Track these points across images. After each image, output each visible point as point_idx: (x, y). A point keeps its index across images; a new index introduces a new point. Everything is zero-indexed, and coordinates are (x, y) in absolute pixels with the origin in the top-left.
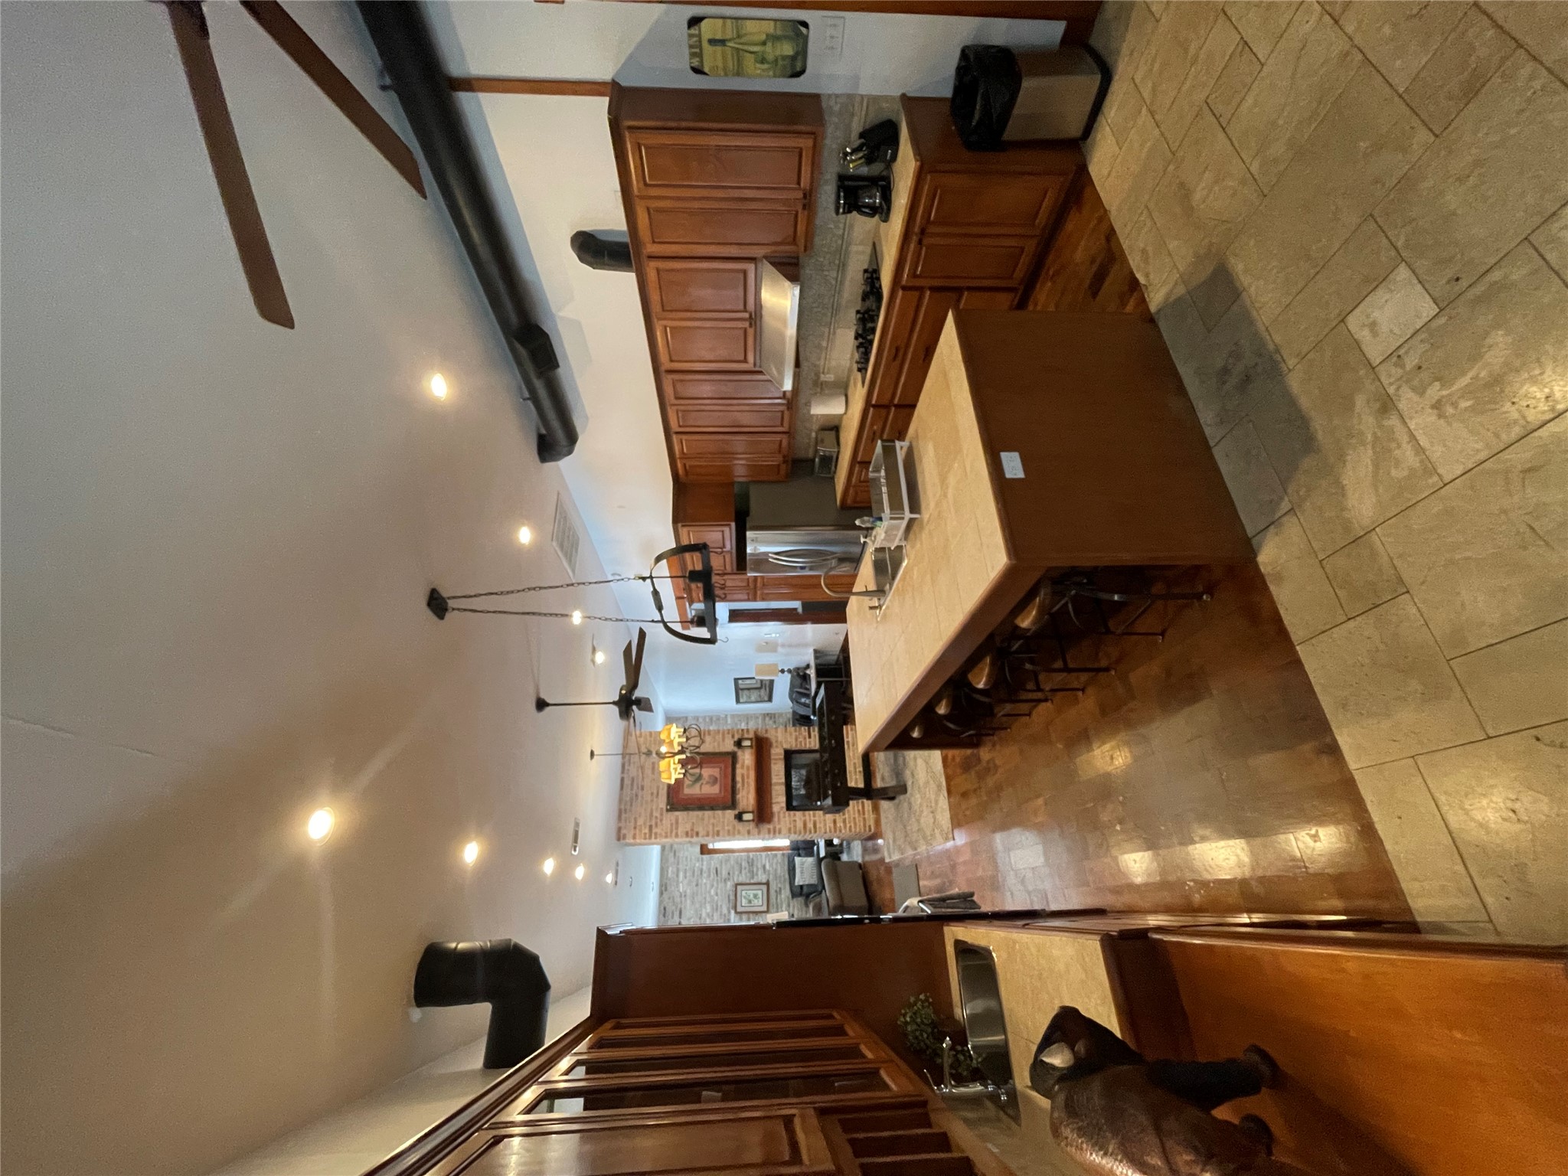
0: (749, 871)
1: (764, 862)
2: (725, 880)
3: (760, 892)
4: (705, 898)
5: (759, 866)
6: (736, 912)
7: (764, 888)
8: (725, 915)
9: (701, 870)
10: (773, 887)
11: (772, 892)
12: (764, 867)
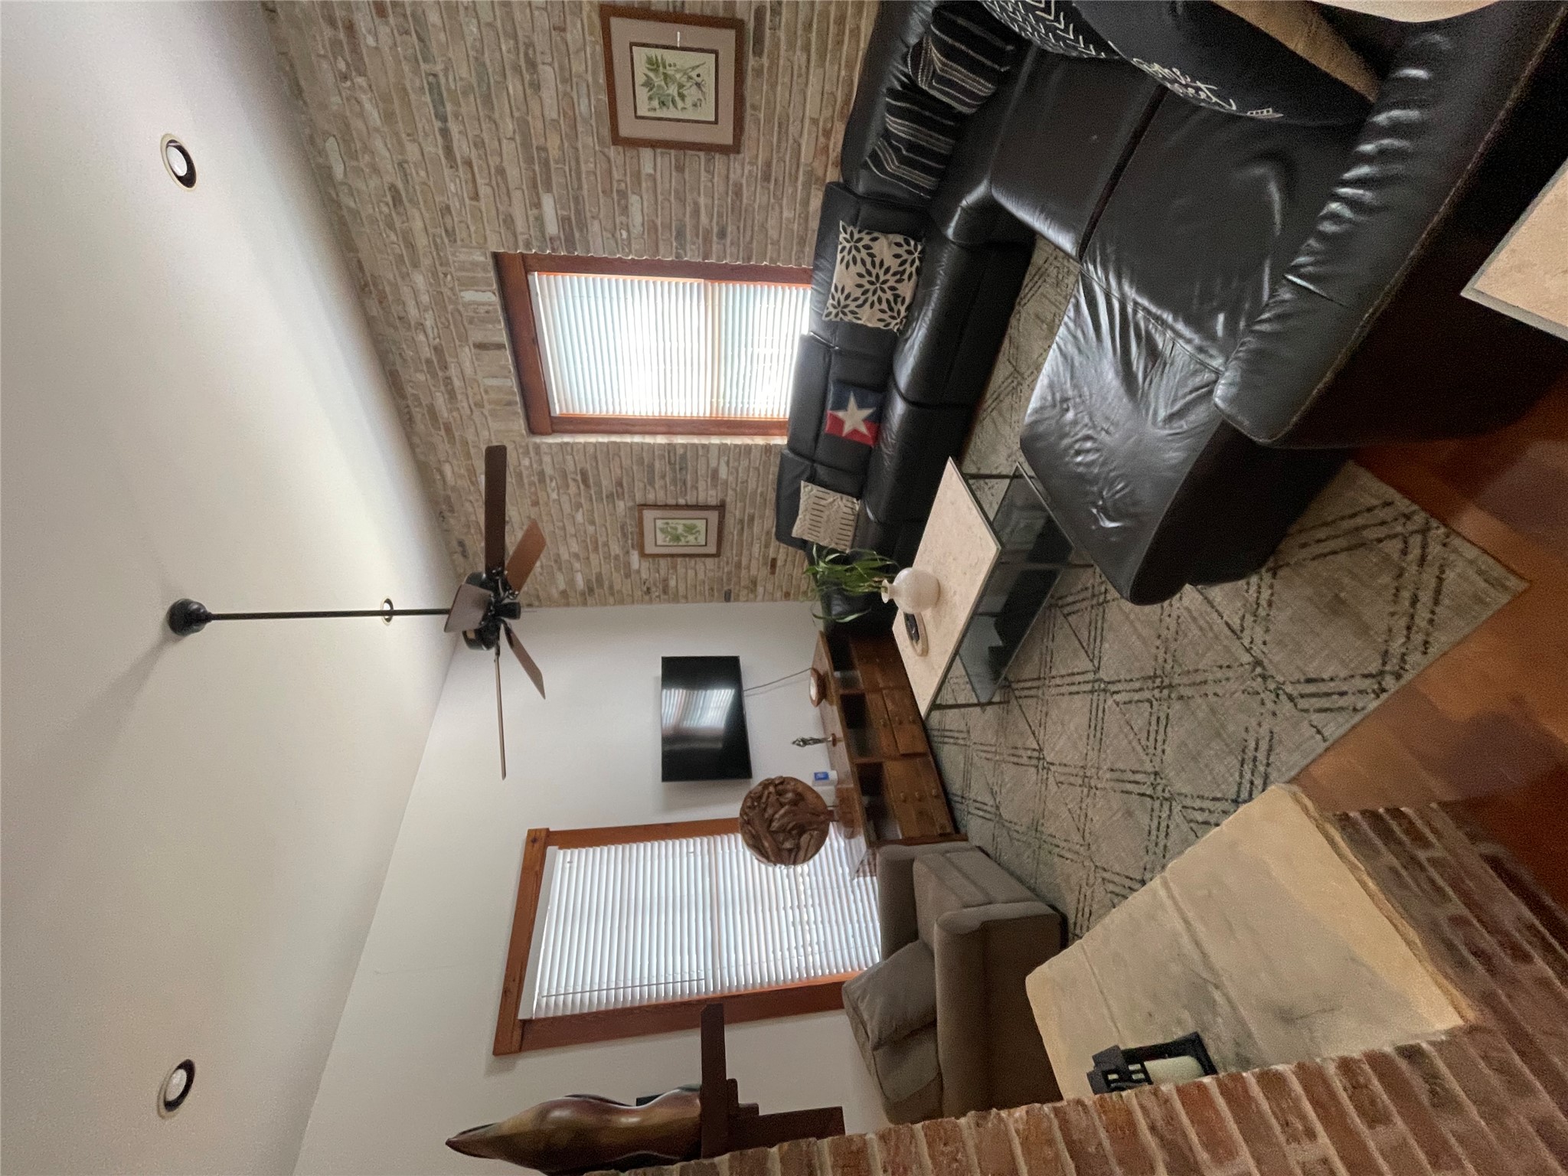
0: (674, 481)
1: (713, 464)
2: (610, 496)
3: (701, 525)
4: (564, 528)
5: (702, 471)
6: (643, 555)
7: (713, 516)
8: (617, 557)
9: (541, 475)
10: (734, 512)
11: (730, 522)
12: (715, 474)
